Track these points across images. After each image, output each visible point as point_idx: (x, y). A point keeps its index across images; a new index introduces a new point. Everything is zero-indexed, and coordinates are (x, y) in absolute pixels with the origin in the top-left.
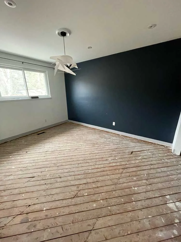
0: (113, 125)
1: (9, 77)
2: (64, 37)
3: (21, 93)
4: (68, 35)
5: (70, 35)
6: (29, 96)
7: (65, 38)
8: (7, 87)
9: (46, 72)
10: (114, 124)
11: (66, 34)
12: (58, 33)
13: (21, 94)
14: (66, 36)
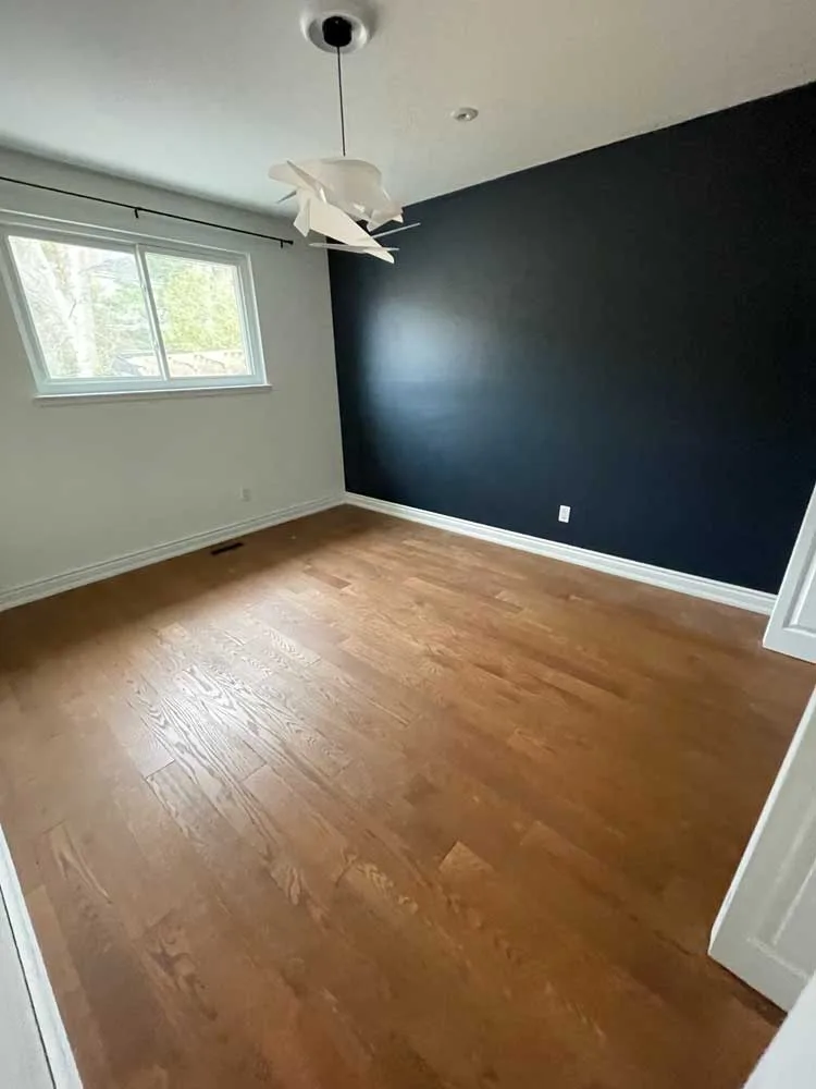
0: (561, 519)
1: (77, 293)
2: (342, 49)
3: (133, 368)
4: (361, 35)
5: (373, 39)
6: (172, 375)
7: (347, 56)
8: (70, 340)
9: (244, 257)
10: (564, 514)
11: (353, 34)
12: (312, 29)
13: (132, 372)
14: (352, 43)
